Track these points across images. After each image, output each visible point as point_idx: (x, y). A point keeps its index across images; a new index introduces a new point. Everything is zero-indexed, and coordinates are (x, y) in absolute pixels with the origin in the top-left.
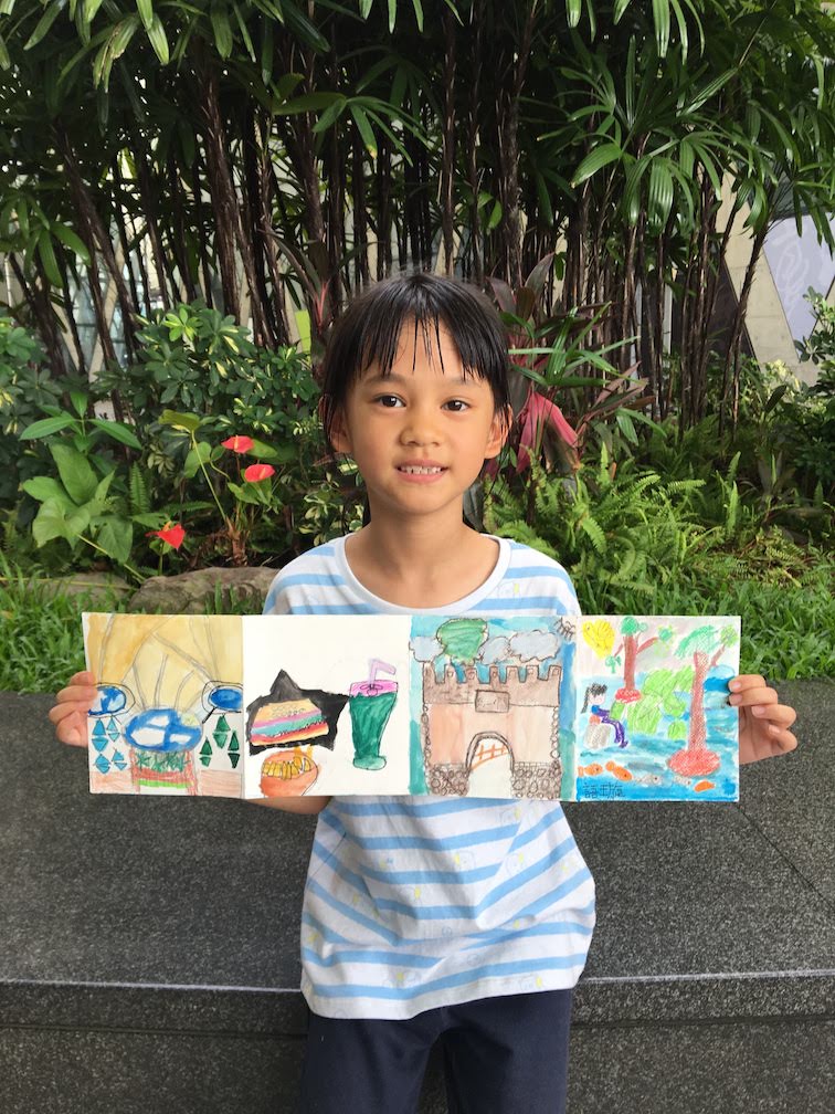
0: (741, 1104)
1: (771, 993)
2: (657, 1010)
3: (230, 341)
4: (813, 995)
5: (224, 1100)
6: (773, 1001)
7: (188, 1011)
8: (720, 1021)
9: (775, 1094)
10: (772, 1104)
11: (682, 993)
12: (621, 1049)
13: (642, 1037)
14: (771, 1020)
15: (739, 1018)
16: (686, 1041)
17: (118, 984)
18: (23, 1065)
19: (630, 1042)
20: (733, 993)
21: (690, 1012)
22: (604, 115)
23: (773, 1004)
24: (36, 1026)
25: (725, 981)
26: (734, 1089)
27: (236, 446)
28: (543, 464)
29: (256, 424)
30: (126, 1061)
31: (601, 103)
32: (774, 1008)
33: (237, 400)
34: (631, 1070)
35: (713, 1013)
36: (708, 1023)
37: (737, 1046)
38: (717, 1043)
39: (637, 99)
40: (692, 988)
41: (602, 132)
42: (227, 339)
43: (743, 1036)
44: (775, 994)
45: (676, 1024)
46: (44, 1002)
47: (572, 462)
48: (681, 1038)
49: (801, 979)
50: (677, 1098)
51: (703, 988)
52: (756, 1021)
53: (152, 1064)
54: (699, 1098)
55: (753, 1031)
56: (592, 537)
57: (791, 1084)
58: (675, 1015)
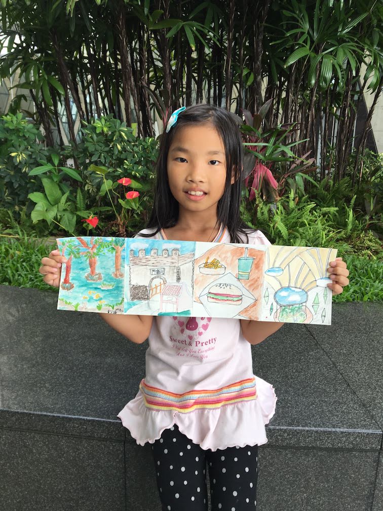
0: (312, 485)
1: (328, 438)
2: (277, 441)
3: (123, 134)
4: (347, 440)
5: (88, 465)
6: (329, 441)
7: (74, 427)
8: (304, 448)
9: (328, 481)
10: (326, 486)
11: (288, 435)
12: (260, 457)
13: (270, 453)
14: (327, 449)
15: (313, 448)
16: (289, 456)
17: (45, 413)
18: (5, 445)
19: (264, 454)
20: (311, 437)
21: (291, 443)
22: (303, 33)
23: (329, 443)
24: (10, 429)
25: (308, 431)
26: (310, 478)
27: (124, 182)
28: (262, 197)
29: (133, 173)
30: (47, 446)
31: (302, 28)
32: (329, 444)
33: (125, 161)
34: (264, 466)
35: (302, 444)
36: (298, 449)
37: (312, 459)
38: (303, 458)
39: (319, 26)
40: (293, 433)
41: (301, 42)
42: (122, 133)
43: (315, 456)
44: (330, 439)
45: (285, 448)
46: (14, 419)
47: (275, 197)
48: (287, 454)
49: (342, 433)
50: (284, 480)
51: (298, 433)
52: (321, 449)
53: (58, 448)
54: (294, 481)
55: (319, 454)
56: (282, 232)
57: (335, 478)
58: (285, 444)
